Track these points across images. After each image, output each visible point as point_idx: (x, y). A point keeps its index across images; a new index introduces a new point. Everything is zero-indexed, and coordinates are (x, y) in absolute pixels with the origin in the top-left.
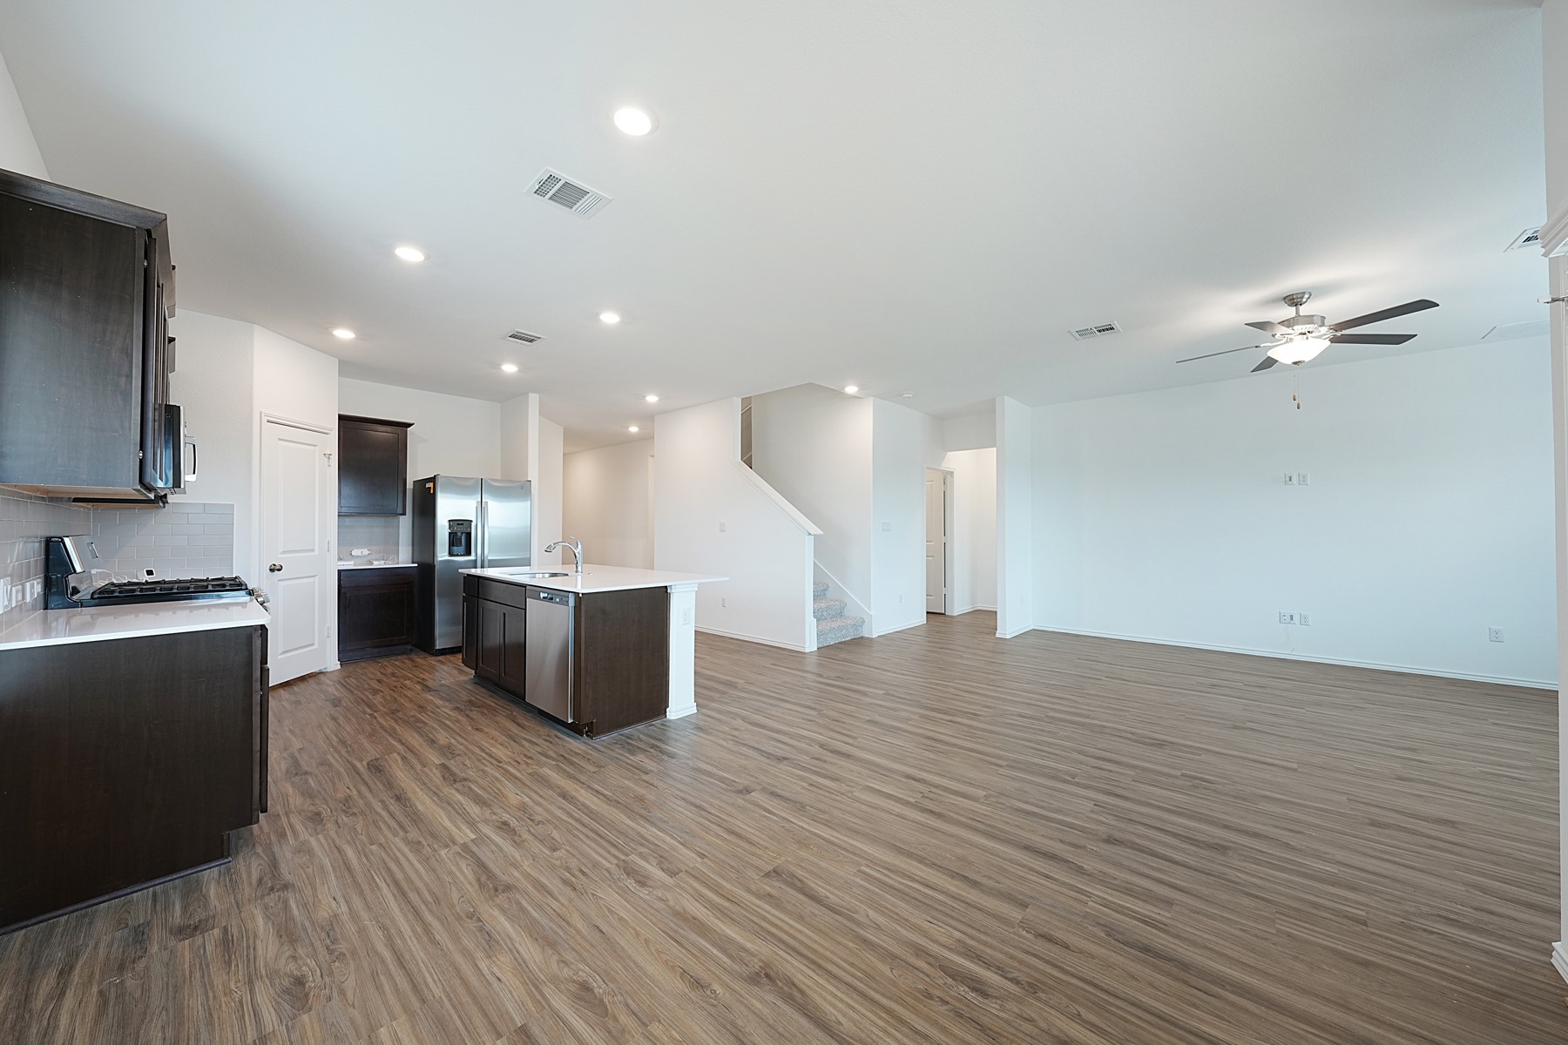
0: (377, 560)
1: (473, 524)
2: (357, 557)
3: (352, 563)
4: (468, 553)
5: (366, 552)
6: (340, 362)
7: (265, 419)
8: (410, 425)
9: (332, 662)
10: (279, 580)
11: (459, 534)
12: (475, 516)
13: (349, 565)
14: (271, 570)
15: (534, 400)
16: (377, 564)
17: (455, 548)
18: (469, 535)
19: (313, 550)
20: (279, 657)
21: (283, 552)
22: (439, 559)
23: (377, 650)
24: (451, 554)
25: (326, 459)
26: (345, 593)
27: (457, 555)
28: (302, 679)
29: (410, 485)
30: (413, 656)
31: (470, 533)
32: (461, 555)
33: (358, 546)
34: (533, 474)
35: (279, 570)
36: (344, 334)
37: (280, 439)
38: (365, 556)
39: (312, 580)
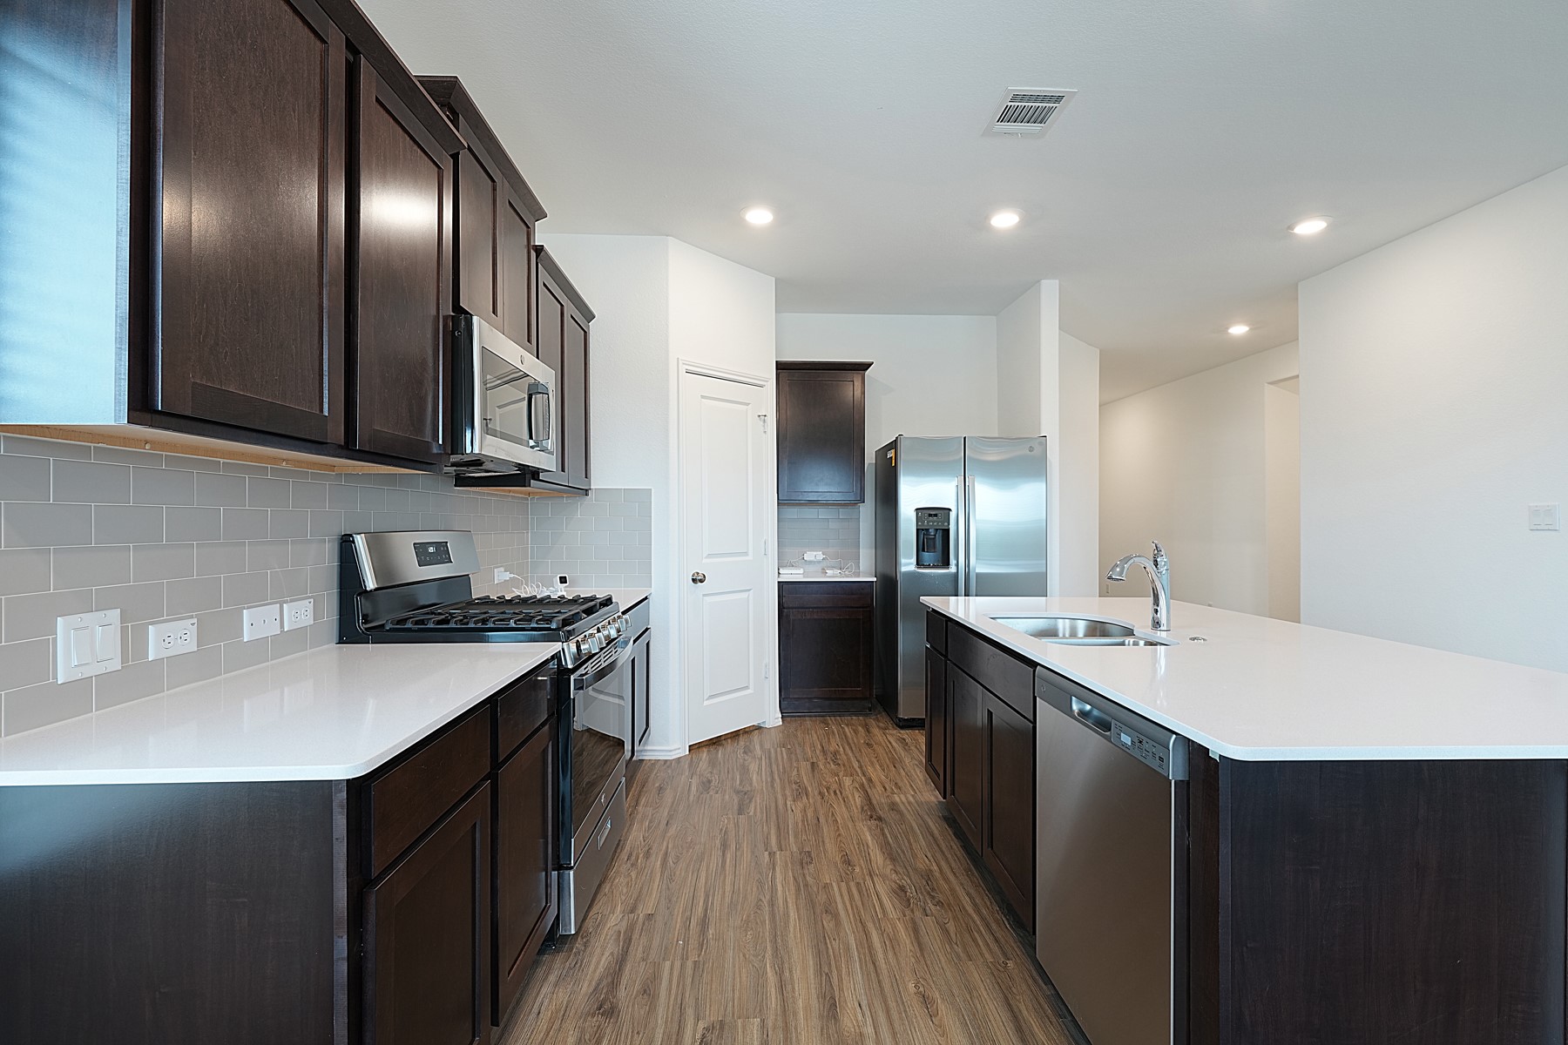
0: (833, 567)
1: (953, 515)
2: (811, 562)
3: (801, 571)
4: (946, 564)
5: (820, 555)
6: (780, 284)
7: (683, 368)
8: (868, 365)
9: (770, 715)
10: (704, 595)
11: (932, 532)
12: (955, 503)
13: (794, 575)
14: (694, 580)
15: (1050, 291)
16: (833, 575)
17: (926, 554)
18: (946, 532)
19: (746, 554)
20: (706, 703)
21: (709, 556)
22: (904, 569)
23: (827, 702)
24: (919, 564)
25: (762, 423)
26: (788, 616)
27: (928, 567)
28: (735, 735)
29: (870, 458)
30: (872, 722)
31: (948, 530)
32: (934, 567)
33: (812, 547)
34: (1049, 425)
35: (701, 581)
36: (759, 217)
37: (703, 397)
38: (819, 562)
39: (744, 595)
